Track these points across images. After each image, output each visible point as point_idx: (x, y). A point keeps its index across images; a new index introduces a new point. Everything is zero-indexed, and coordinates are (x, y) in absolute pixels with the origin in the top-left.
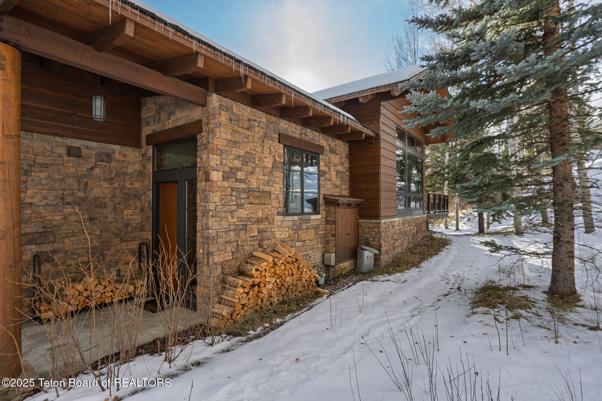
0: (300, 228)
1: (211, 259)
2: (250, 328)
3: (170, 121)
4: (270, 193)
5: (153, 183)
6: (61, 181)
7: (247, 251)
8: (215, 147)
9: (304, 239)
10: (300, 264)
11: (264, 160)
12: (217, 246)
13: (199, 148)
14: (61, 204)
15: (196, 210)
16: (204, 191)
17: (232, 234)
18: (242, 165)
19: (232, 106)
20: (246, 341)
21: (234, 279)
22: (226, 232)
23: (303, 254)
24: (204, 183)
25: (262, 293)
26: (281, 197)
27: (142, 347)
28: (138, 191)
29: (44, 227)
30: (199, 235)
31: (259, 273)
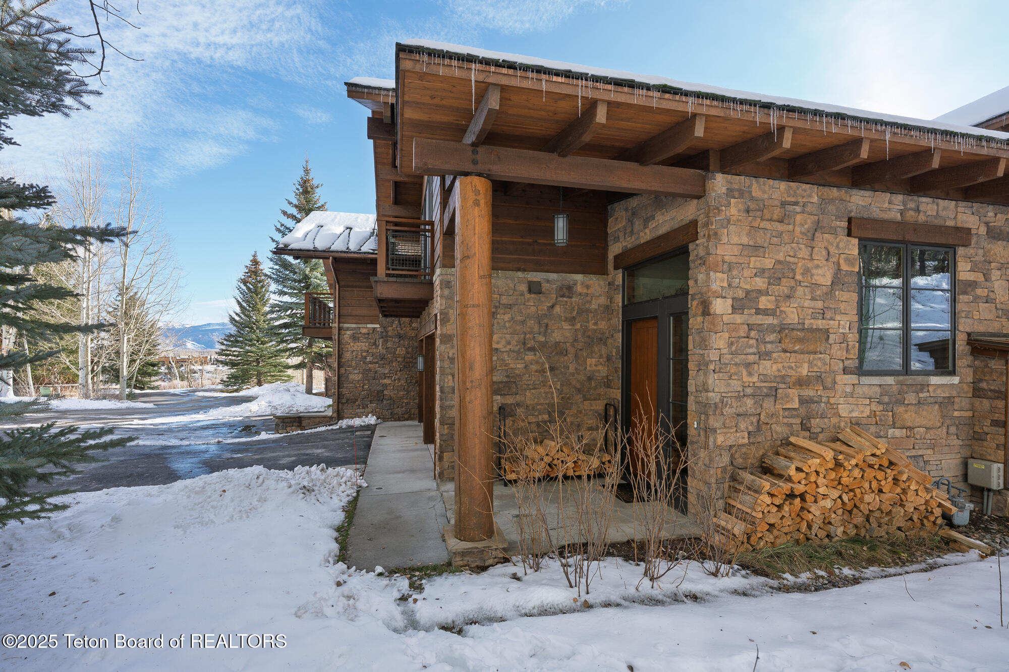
0: (902, 402)
1: (711, 439)
2: (786, 568)
3: (647, 231)
4: (826, 333)
5: (623, 321)
6: (523, 322)
7: (776, 432)
8: (720, 259)
9: (909, 424)
10: (901, 473)
11: (814, 271)
12: (722, 419)
13: (692, 265)
14: (522, 350)
15: (687, 360)
16: (700, 331)
17: (749, 402)
18: (769, 284)
19: (750, 186)
20: (779, 589)
21: (752, 477)
22: (738, 398)
23: (908, 454)
24: (700, 319)
25: (809, 512)
26: (853, 338)
27: (613, 545)
28: (603, 334)
29: (508, 376)
30: (691, 399)
31: (803, 475)
